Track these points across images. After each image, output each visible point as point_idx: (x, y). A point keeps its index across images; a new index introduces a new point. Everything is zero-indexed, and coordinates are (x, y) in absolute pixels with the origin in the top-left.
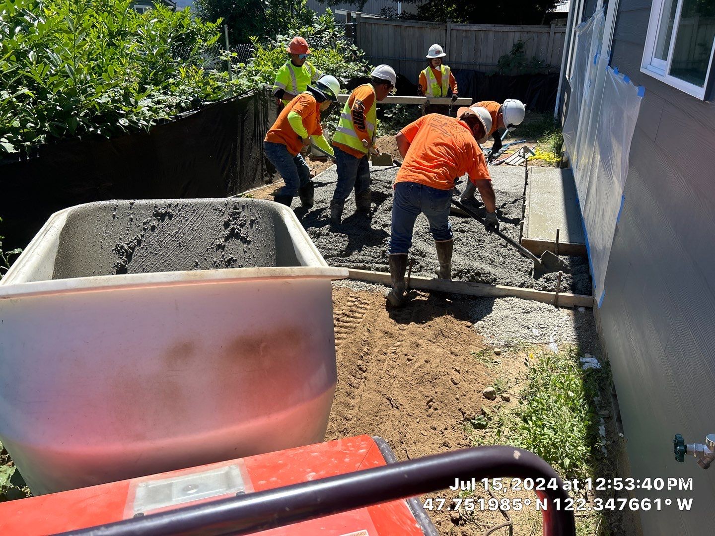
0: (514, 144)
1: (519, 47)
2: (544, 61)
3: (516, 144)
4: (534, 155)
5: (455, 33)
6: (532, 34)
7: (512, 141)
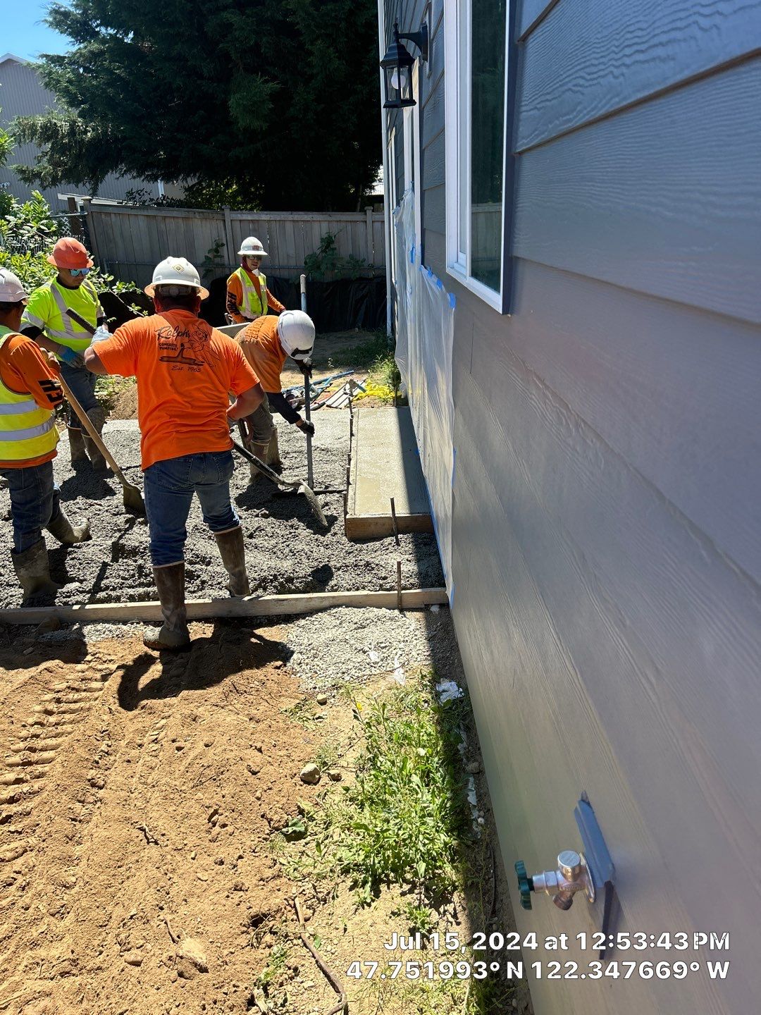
0: (338, 377)
1: (328, 243)
2: (364, 260)
3: (341, 377)
4: (364, 391)
5: (237, 225)
6: (344, 224)
7: (336, 373)
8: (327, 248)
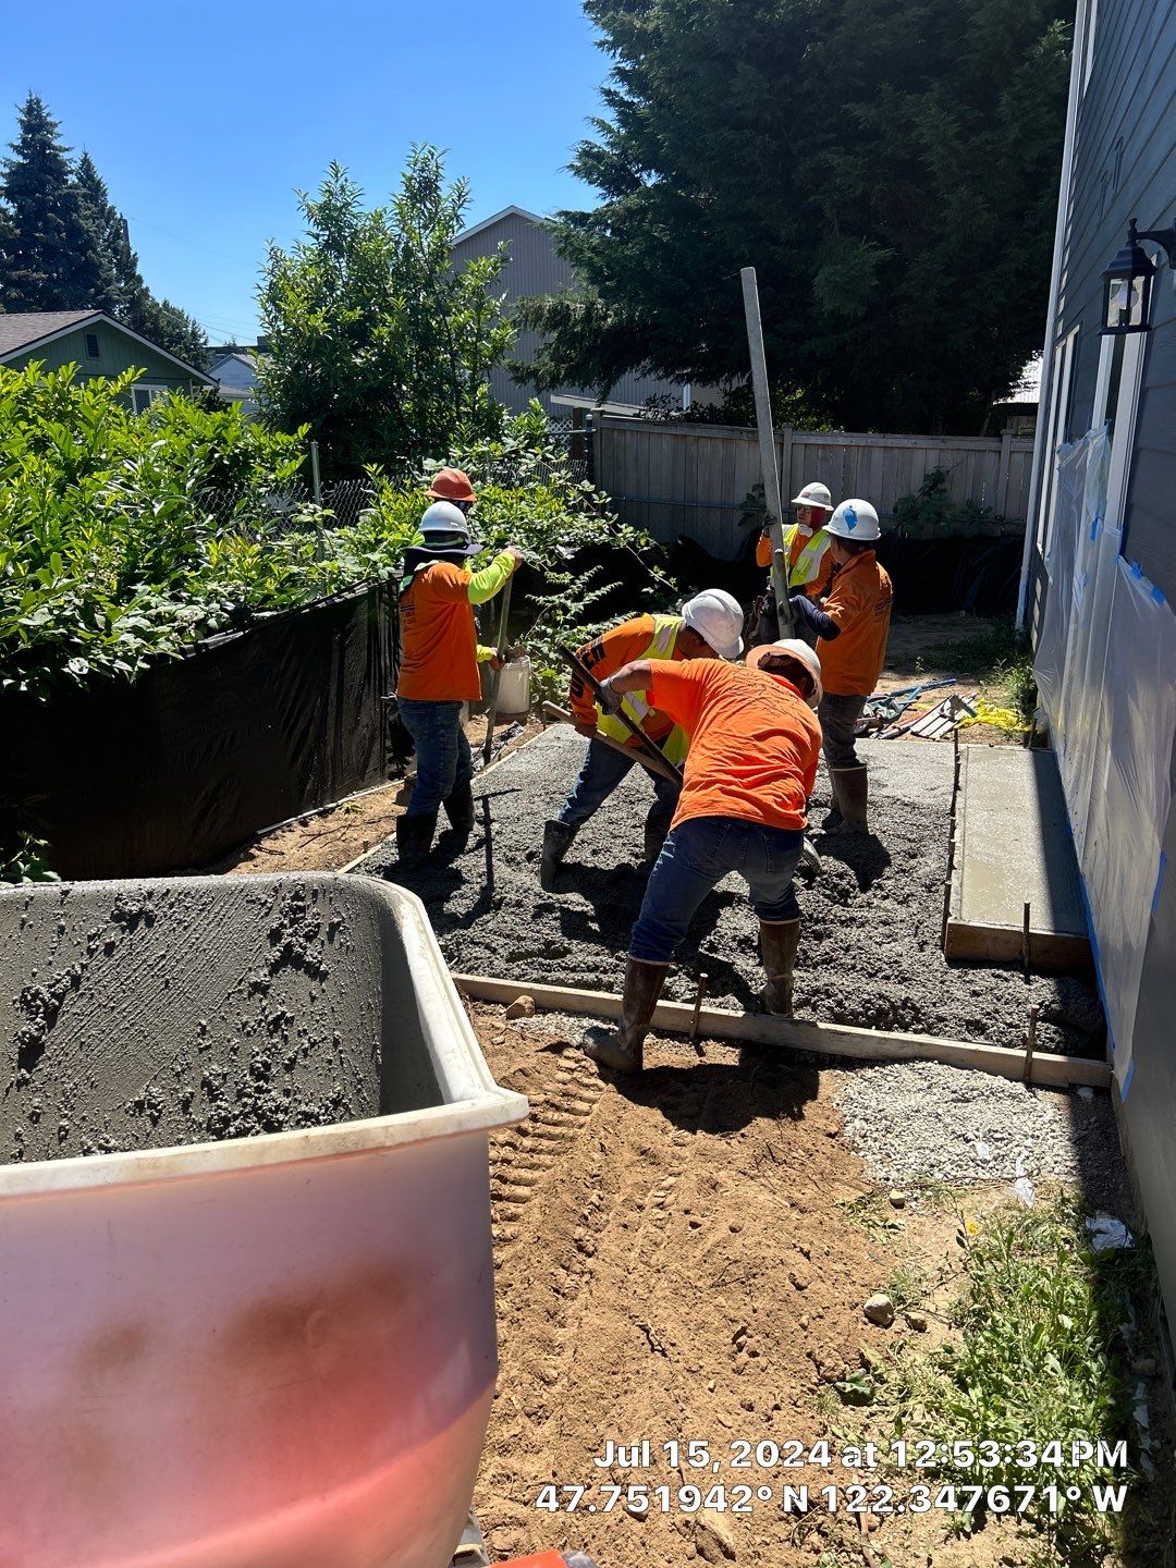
0: (930, 687)
1: (936, 481)
2: (990, 509)
3: (934, 687)
4: (974, 715)
5: (800, 451)
6: (964, 454)
7: (926, 680)
8: (932, 488)
